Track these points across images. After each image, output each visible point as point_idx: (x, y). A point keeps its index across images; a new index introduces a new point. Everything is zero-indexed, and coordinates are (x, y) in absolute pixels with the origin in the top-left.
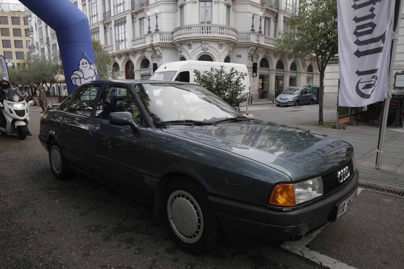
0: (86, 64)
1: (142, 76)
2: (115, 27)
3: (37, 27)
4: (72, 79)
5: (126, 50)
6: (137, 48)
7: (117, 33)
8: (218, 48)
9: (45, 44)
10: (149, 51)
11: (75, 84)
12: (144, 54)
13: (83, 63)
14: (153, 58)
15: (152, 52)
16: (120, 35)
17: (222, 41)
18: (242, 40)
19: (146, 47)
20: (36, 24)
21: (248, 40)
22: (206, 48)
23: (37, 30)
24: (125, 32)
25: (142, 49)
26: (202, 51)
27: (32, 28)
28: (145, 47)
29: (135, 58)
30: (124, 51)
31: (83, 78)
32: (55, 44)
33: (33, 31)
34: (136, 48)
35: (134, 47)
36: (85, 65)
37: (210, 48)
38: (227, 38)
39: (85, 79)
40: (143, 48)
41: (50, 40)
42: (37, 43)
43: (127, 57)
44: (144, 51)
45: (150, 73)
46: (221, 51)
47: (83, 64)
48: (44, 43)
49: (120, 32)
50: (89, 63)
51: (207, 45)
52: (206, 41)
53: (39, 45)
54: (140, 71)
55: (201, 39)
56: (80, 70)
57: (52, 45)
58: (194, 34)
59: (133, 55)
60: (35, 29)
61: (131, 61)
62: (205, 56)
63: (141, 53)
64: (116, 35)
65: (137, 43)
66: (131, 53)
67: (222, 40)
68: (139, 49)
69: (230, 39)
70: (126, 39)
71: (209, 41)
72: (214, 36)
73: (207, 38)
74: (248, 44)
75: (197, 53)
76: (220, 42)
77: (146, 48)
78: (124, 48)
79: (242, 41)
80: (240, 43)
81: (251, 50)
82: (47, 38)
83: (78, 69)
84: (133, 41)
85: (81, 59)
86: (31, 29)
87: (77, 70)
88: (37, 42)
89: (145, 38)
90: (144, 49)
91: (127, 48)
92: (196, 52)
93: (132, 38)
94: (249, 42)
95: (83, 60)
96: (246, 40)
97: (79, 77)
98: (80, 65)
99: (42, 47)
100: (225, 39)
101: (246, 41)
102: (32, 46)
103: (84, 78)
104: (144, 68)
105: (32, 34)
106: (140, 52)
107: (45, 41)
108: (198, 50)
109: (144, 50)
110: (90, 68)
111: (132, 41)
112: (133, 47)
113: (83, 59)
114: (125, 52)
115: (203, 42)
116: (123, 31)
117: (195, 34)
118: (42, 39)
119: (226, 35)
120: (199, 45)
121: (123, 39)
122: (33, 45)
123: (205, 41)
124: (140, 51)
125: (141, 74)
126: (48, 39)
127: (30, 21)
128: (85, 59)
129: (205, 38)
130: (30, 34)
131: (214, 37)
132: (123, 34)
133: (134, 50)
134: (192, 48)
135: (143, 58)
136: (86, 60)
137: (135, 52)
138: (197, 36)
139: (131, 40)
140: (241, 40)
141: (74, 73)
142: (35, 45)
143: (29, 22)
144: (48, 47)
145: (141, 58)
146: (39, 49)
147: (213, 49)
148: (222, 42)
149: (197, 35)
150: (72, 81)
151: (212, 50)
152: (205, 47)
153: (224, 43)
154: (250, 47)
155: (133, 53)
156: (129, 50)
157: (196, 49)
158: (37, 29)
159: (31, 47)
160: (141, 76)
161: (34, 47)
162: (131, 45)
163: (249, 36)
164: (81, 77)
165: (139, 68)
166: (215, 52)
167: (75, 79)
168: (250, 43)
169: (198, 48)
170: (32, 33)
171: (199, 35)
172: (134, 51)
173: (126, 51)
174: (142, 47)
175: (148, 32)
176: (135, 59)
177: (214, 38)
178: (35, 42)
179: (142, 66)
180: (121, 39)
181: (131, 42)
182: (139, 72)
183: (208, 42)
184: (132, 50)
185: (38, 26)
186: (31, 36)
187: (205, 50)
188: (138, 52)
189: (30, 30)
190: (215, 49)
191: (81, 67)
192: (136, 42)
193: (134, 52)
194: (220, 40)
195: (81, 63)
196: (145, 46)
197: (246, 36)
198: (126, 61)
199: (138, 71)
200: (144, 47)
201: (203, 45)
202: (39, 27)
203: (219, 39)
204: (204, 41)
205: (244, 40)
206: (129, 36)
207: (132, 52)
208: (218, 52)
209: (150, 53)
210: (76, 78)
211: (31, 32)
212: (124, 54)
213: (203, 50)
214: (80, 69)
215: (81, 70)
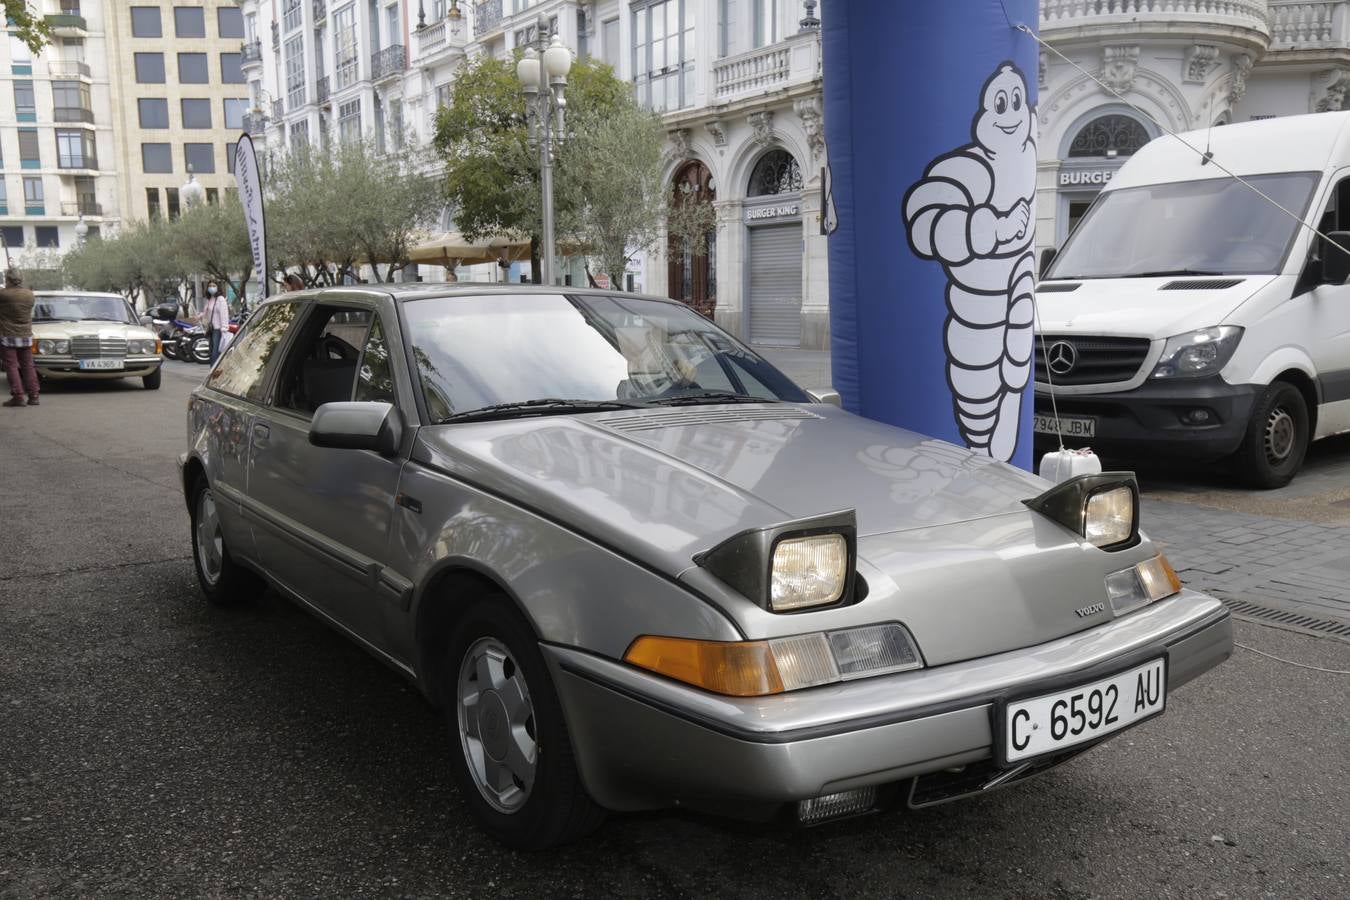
0: (1017, 106)
1: (752, 229)
2: (634, 14)
3: (282, 39)
4: (909, 217)
5: (684, 114)
6: (740, 102)
7: (641, 38)
8: (1185, 83)
9: (312, 104)
10: (801, 115)
11: (927, 251)
12: (771, 126)
13: (1001, 99)
14: (817, 147)
15: (816, 115)
16: (658, 48)
17: (1207, 43)
18: (1289, 39)
19: (791, 93)
20: (274, 27)
21: (1326, 36)
22: (1123, 85)
23: (277, 52)
24: (682, 33)
25: (766, 105)
26: (1100, 100)
27: (259, 44)
28: (781, 97)
29: (724, 149)
30: (674, 116)
31: (987, 205)
32: (353, 103)
33: (259, 58)
34: (734, 100)
35: (723, 98)
36: (1010, 117)
37: (1141, 84)
38: (1235, 28)
39: (999, 214)
40: (775, 99)
41: (333, 86)
42: (278, 104)
43: (684, 144)
44: (771, 114)
45: (796, 214)
46: (1193, 96)
47: (1001, 109)
48: (308, 101)
49: (658, 33)
50: (1027, 102)
51: (1130, 70)
52: (1125, 46)
53: (286, 108)
54: (743, 206)
55: (1098, 38)
56: (977, 150)
57: (342, 109)
58: (1066, 14)
59: (716, 134)
60: (271, 44)
61: (698, 164)
62: (1109, 125)
63: (756, 124)
64: (634, 50)
65: (741, 79)
66: (707, 124)
67: (1209, 42)
68: (748, 104)
69: (1248, 30)
70: (686, 66)
71: (1144, 48)
72: (1174, 19)
73: (1135, 30)
74: (1325, 56)
75: (1070, 108)
76: (1198, 50)
77: (790, 99)
78: (673, 105)
79: (1289, 43)
80: (1279, 52)
81: (1332, 88)
82: (318, 82)
83: (970, 141)
84: (721, 68)
85: (998, 72)
86: (255, 47)
87: (961, 152)
88: (275, 99)
89: (787, 51)
90: (780, 102)
91: (688, 102)
92: (1063, 104)
93: (716, 60)
94: (1330, 45)
95: (1007, 81)
96: (1314, 37)
97: (966, 203)
98: (982, 111)
99: (296, 117)
100: (1227, 33)
101: (1314, 43)
102: (257, 118)
103: (993, 209)
104: (765, 192)
105: (255, 68)
106: (755, 118)
107: (310, 92)
108: (1076, 94)
109: (770, 111)
110: (1029, 138)
111: (715, 70)
112: (720, 97)
113: (1007, 70)
114: (678, 123)
115: (1109, 52)
116: (674, 27)
117: (1072, 15)
118: (298, 86)
119: (1231, 11)
120: (1083, 68)
121: (673, 62)
122: (259, 112)
123: (1120, 47)
124: (752, 115)
125: (750, 223)
126: (322, 83)
127: (252, 15)
128: (1016, 70)
129: (1123, 31)
130: (247, 71)
131: (1171, 24)
132: (674, 43)
133: (725, 110)
134: (1046, 84)
135: (765, 145)
136: (1017, 80)
137: (725, 119)
138: (1082, 23)
139: (712, 69)
140: (1282, 41)
141: (937, 171)
142: (269, 113)
143: (246, 20)
144: (321, 117)
145: (753, 146)
146: (282, 128)
147: (1158, 88)
148: (1207, 51)
149: (1080, 19)
150: (909, 225)
151: (1154, 90)
152: (1118, 79)
153: (1217, 52)
154: (1328, 72)
155: (716, 126)
156: (697, 111)
157: (1065, 93)
158: (282, 46)
159: (249, 118)
160: (746, 228)
161: (265, 119)
162: (712, 91)
163: (1327, 18)
164: (976, 203)
165: (740, 192)
166: (1166, 99)
167: (935, 212)
168: (1334, 50)
169: (1080, 83)
170: (257, 63)
171: (1092, 17)
172: (721, 116)
173: (682, 119)
174: (766, 94)
175: (804, 23)
176: (722, 153)
177: (1173, 30)
178: (268, 101)
179: (754, 184)
180: (662, 67)
181: (712, 75)
182: (737, 213)
183: (1137, 51)
184: (714, 112)
185: (286, 31)
186: (252, 76)
187: (1113, 96)
188: (745, 118)
189: (248, 51)
190: (1166, 87)
191: (986, 131)
192: (735, 76)
193: (722, 122)
194: (1197, 41)
195: (990, 101)
196: (786, 90)
197: (1315, 18)
198: (678, 162)
199: (732, 206)
200: (777, 93)
201: (1108, 70)
202: (289, 35)
203: (1194, 36)
204: (1114, 47)
205: (1301, 38)
206: (702, 47)
207: (715, 122)
208: (1180, 102)
209: (809, 123)
210: (944, 209)
211: (253, 59)
212: (671, 132)
213: (1103, 92)
214: (982, 147)
215: (986, 151)
